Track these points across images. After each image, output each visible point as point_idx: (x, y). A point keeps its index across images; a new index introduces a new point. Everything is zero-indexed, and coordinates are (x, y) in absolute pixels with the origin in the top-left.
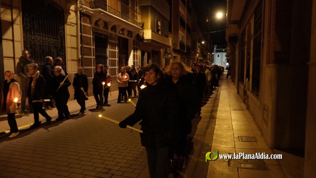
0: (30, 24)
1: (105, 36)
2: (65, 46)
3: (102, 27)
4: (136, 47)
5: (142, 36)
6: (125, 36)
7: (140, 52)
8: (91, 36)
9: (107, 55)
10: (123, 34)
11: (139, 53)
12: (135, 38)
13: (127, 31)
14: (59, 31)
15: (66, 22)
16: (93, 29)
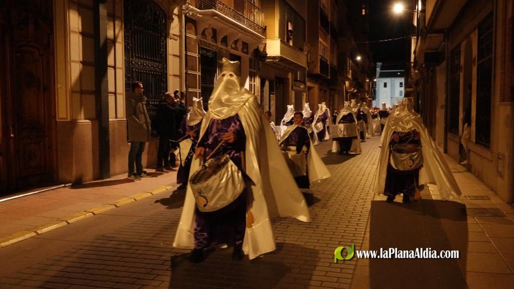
0: (132, 41)
1: (213, 53)
2: (167, 73)
3: (210, 38)
4: (253, 70)
5: (263, 50)
6: (240, 53)
7: (260, 80)
8: (197, 55)
10: (236, 49)
11: (257, 81)
12: (252, 56)
13: (241, 43)
14: (161, 48)
15: (169, 33)
16: (200, 42)
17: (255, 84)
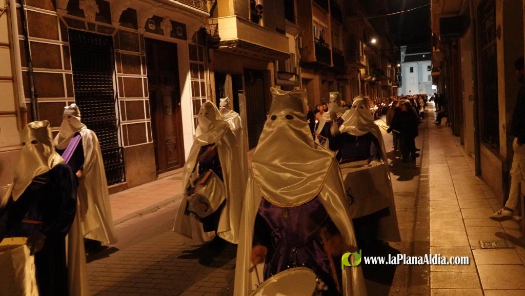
1: (103, 39)
3: (93, 15)
4: (198, 62)
5: (213, 34)
6: (167, 37)
7: (212, 76)
8: (60, 43)
9: (112, 89)
10: (158, 31)
11: (208, 78)
12: (194, 41)
13: (169, 24)
16: (65, 22)
17: (205, 81)
